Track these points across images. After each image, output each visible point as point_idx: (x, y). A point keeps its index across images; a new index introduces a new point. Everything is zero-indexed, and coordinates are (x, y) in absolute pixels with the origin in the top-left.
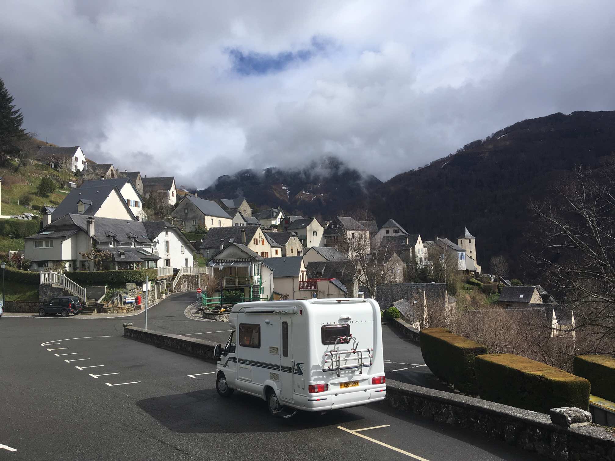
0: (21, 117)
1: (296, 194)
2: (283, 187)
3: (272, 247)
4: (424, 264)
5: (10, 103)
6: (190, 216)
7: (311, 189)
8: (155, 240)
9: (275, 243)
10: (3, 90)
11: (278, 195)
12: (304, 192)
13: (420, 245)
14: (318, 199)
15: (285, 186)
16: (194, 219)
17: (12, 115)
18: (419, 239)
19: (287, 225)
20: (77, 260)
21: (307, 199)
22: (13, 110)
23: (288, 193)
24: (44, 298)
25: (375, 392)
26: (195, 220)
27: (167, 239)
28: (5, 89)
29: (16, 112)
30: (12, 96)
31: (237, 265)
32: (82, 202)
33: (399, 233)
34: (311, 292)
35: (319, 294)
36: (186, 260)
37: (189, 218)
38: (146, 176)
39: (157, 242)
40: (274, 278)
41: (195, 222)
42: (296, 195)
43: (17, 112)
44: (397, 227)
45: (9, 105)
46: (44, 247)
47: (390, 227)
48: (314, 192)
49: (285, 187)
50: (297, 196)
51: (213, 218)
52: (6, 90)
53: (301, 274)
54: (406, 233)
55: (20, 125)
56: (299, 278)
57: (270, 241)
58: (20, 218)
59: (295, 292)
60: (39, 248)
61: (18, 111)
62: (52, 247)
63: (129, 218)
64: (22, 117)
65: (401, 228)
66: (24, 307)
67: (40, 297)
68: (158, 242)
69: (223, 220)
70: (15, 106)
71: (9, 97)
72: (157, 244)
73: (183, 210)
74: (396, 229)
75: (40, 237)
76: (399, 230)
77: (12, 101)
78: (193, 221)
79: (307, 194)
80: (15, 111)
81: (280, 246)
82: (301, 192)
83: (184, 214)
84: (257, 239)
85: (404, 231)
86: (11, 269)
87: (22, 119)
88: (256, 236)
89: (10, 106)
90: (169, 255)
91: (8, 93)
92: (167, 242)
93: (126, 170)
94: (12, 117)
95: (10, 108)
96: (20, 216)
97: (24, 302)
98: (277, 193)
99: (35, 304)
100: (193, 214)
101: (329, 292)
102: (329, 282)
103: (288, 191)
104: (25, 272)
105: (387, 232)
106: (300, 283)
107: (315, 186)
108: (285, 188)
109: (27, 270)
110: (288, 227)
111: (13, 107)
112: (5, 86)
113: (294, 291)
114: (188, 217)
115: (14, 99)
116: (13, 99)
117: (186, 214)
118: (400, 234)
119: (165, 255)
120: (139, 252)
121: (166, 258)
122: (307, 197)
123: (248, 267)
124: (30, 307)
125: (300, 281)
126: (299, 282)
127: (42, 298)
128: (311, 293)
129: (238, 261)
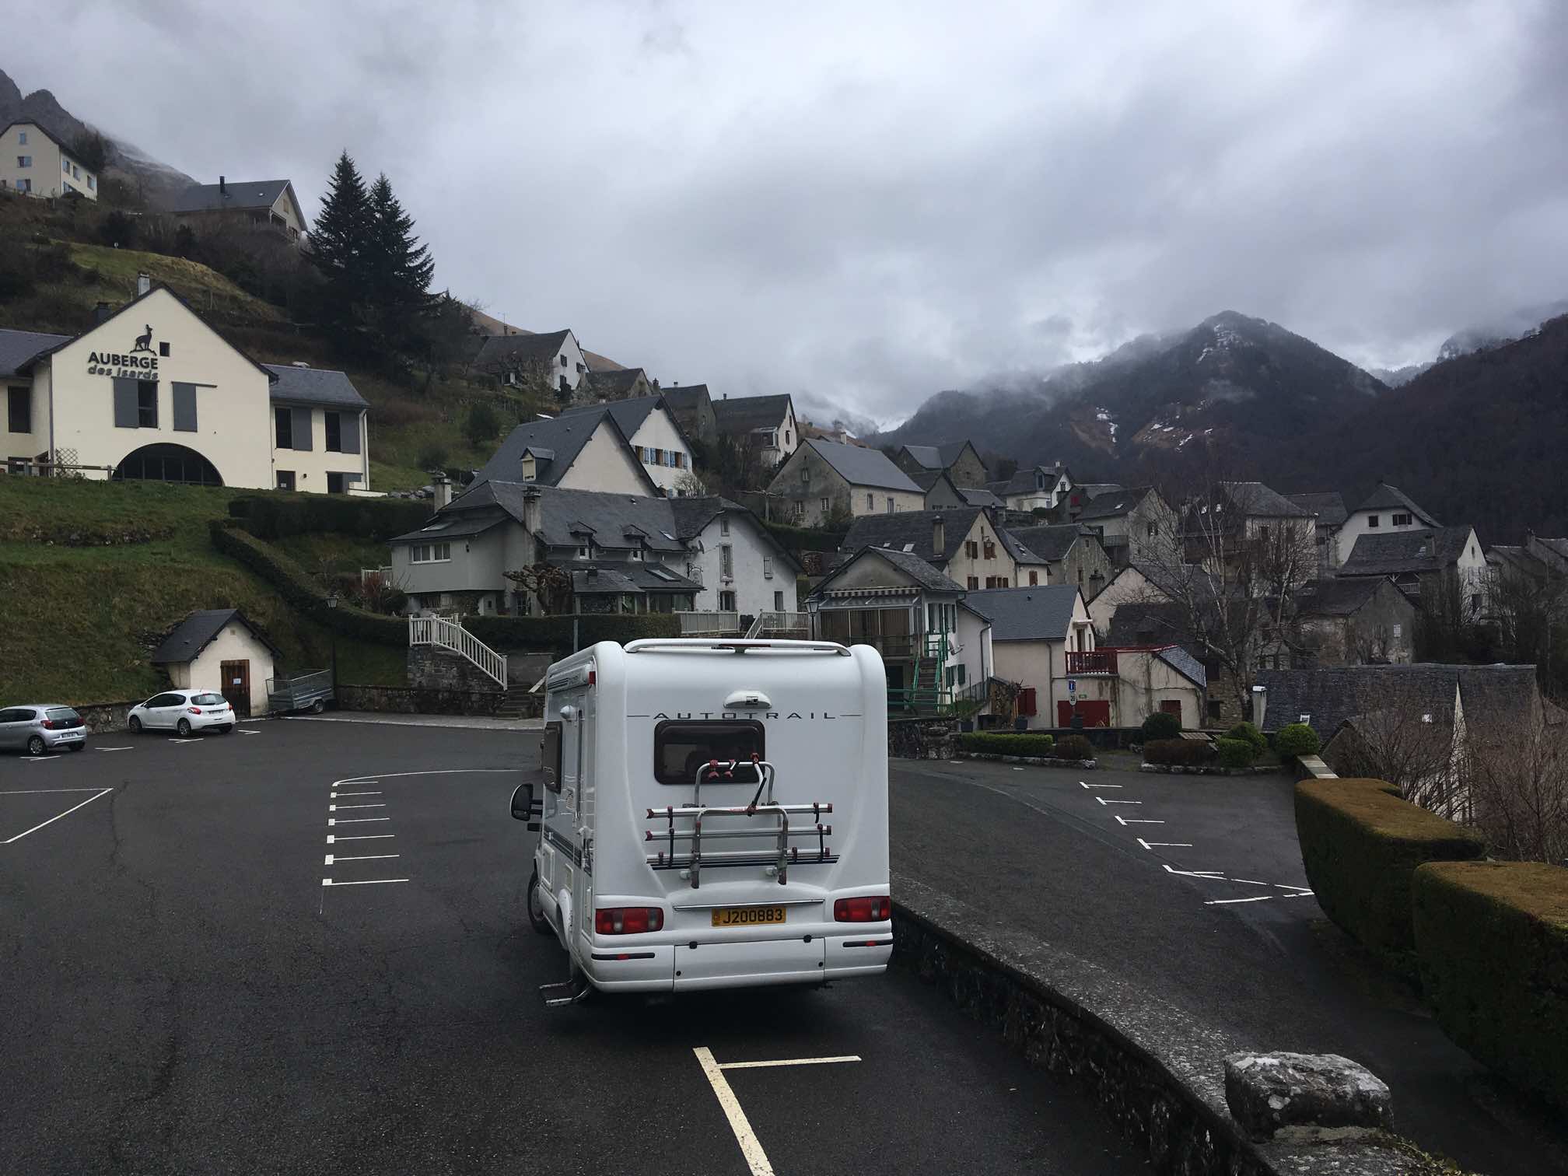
0: (428, 265)
1: (1135, 433)
2: (1099, 416)
3: (1018, 564)
4: (1485, 612)
5: (405, 233)
6: (815, 487)
7: (1178, 417)
8: (695, 543)
9: (1028, 556)
10: (389, 203)
11: (1083, 436)
12: (1156, 426)
13: (1474, 557)
14: (1196, 444)
15: (1103, 412)
16: (823, 496)
17: (410, 261)
18: (1472, 540)
19: (1077, 510)
20: (507, 591)
21: (1165, 445)
22: (411, 250)
23: (1112, 429)
24: (418, 680)
25: (846, 945)
26: (827, 499)
27: (725, 541)
28: (393, 201)
29: (417, 253)
30: (409, 216)
31: (880, 605)
32: (531, 454)
33: (1409, 526)
34: (1100, 681)
35: (1121, 687)
36: (778, 595)
37: (812, 493)
38: (725, 395)
39: (699, 548)
40: (994, 642)
41: (828, 504)
42: (1136, 436)
43: (421, 254)
44: (1405, 507)
45: (404, 237)
46: (432, 560)
47: (1382, 509)
48: (1186, 424)
49: (1106, 413)
50: (1141, 438)
51: (871, 491)
52: (396, 202)
53: (1071, 632)
54: (1435, 523)
55: (427, 285)
56: (1068, 642)
57: (1014, 549)
58: (413, 498)
59: (1056, 681)
60: (422, 562)
61: (423, 249)
62: (448, 560)
63: (637, 490)
64: (432, 263)
65: (1417, 510)
66: (376, 698)
67: (410, 676)
68: (702, 549)
69: (898, 498)
70: (416, 238)
71: (402, 217)
72: (700, 553)
73: (798, 474)
74: (1402, 512)
75: (424, 536)
76: (1410, 516)
77: (409, 226)
78: (823, 502)
79: (1165, 430)
80: (416, 251)
81: (1046, 562)
82: (1148, 426)
83: (799, 483)
84: (975, 544)
85: (1428, 518)
86: (353, 610)
87: (431, 268)
88: (974, 535)
89: (406, 241)
90: (732, 582)
91: (401, 209)
92: (726, 549)
93: (676, 383)
94: (411, 265)
95: (407, 245)
96: (414, 493)
97: (376, 688)
98: (1083, 431)
99: (400, 692)
100: (822, 485)
101: (1149, 683)
102: (1150, 656)
103: (1111, 426)
104: (384, 617)
105: (1373, 522)
106: (1069, 656)
107: (1189, 409)
108: (1105, 417)
109: (390, 614)
110: (1079, 514)
111: (413, 241)
112: (393, 193)
113: (1052, 680)
114: (811, 490)
115: (413, 224)
116: (412, 221)
117: (806, 483)
118: (1415, 526)
119: (721, 581)
120: (650, 573)
121: (723, 587)
122: (1167, 439)
123: (908, 610)
124: (390, 699)
125: (1070, 651)
126: (1067, 653)
127: (413, 680)
128: (1100, 684)
129: (886, 593)
